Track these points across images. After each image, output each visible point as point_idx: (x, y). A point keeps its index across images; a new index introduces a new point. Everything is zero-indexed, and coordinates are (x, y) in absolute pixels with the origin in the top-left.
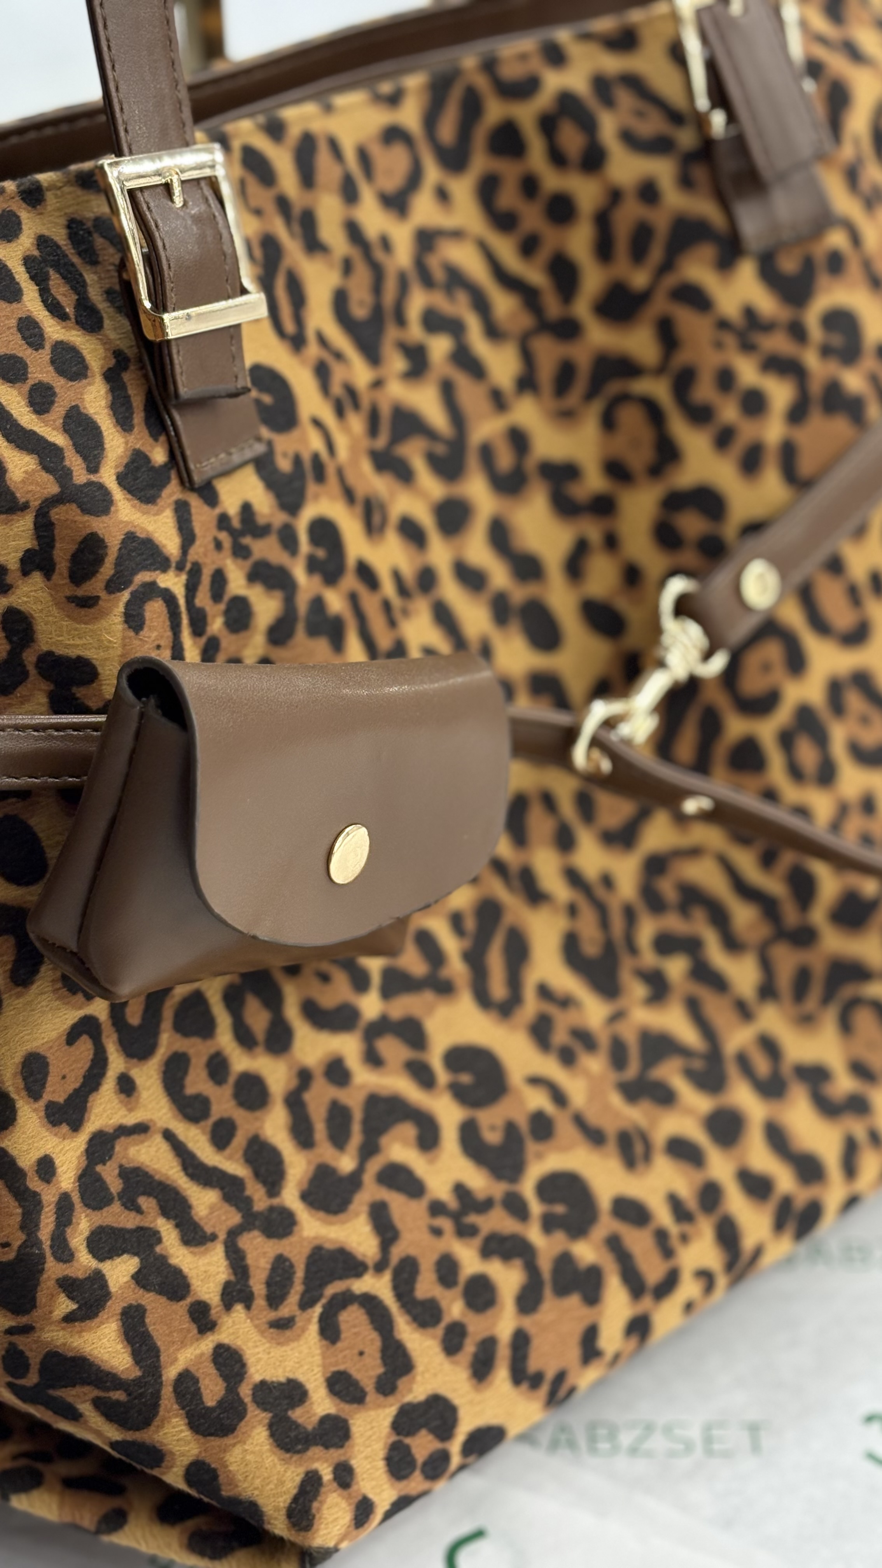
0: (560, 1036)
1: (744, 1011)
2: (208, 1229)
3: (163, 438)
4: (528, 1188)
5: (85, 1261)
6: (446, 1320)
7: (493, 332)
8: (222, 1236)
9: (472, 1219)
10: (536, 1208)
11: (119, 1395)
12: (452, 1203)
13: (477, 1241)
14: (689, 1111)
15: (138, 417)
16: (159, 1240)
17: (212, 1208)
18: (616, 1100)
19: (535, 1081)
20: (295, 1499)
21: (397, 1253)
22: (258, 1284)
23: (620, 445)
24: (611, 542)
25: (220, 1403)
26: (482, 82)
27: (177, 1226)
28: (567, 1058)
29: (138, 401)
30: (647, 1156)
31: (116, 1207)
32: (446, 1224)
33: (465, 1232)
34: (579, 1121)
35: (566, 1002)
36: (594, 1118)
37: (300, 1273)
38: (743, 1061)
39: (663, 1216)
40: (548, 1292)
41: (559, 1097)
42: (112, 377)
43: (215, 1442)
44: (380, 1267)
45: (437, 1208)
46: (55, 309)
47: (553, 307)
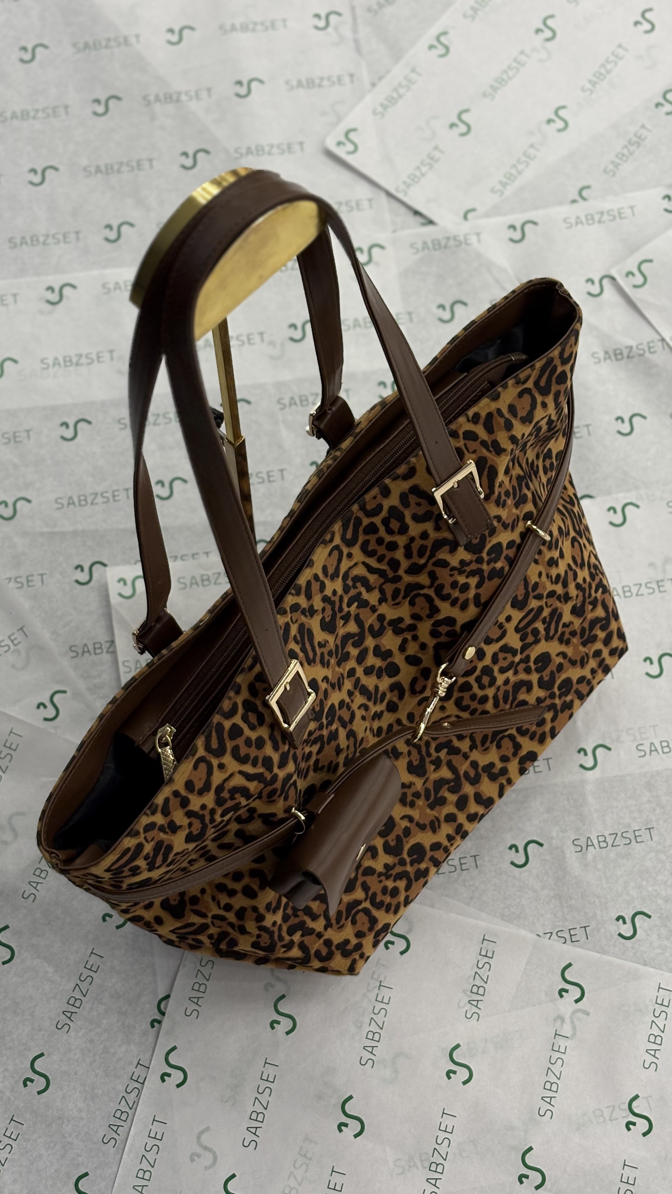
0: (409, 798)
1: (466, 756)
2: (318, 914)
3: (287, 742)
4: (405, 855)
5: (287, 938)
6: (386, 903)
7: (369, 589)
8: (322, 914)
9: (391, 872)
10: (408, 860)
11: (300, 961)
12: (384, 871)
13: (392, 878)
14: (451, 803)
15: (280, 743)
16: (306, 923)
17: (318, 907)
18: (428, 811)
19: (402, 818)
20: (350, 966)
21: (370, 893)
22: (333, 921)
23: (417, 610)
24: (415, 638)
25: (327, 954)
26: (361, 514)
27: (310, 917)
28: (412, 805)
29: (279, 738)
30: (439, 827)
31: (292, 918)
32: (383, 878)
33: (388, 877)
34: (418, 824)
35: (410, 785)
36: (421, 822)
37: (344, 912)
38: (466, 774)
39: (445, 843)
40: (414, 882)
41: (410, 819)
42: (272, 737)
43: (327, 962)
44: (366, 900)
45: (380, 875)
46: (252, 728)
47: (391, 574)
